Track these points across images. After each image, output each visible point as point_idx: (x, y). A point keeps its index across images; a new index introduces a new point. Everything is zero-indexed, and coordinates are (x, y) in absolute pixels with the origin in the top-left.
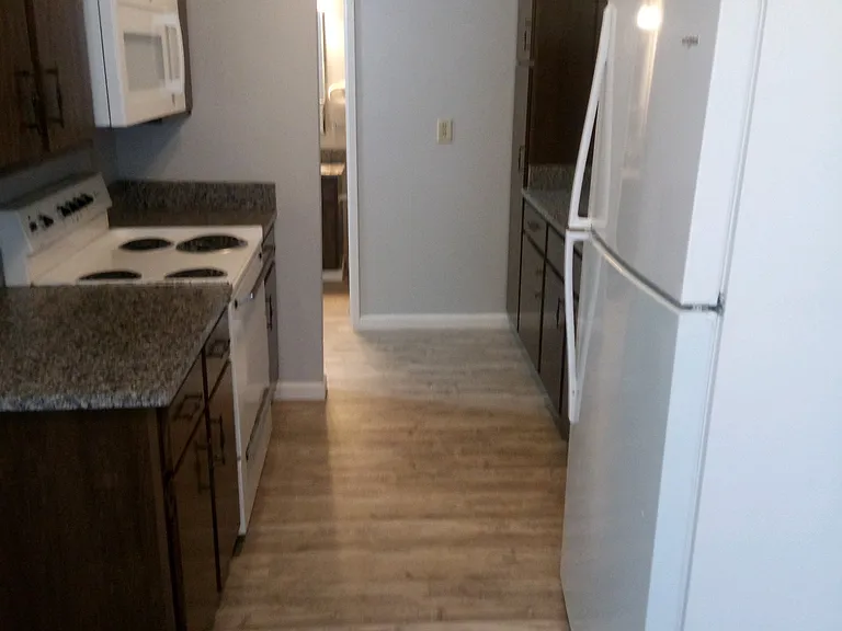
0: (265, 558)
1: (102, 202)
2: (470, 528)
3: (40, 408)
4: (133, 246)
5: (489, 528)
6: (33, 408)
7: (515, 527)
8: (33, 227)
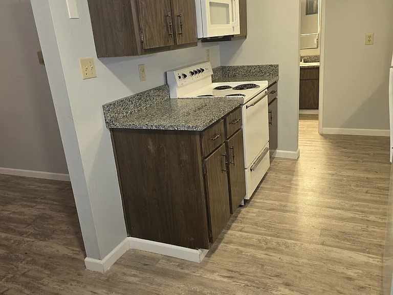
0: (256, 210)
1: (209, 73)
2: (350, 215)
3: (163, 129)
4: (217, 88)
5: (359, 216)
6: (162, 129)
7: (372, 218)
8: (180, 77)
